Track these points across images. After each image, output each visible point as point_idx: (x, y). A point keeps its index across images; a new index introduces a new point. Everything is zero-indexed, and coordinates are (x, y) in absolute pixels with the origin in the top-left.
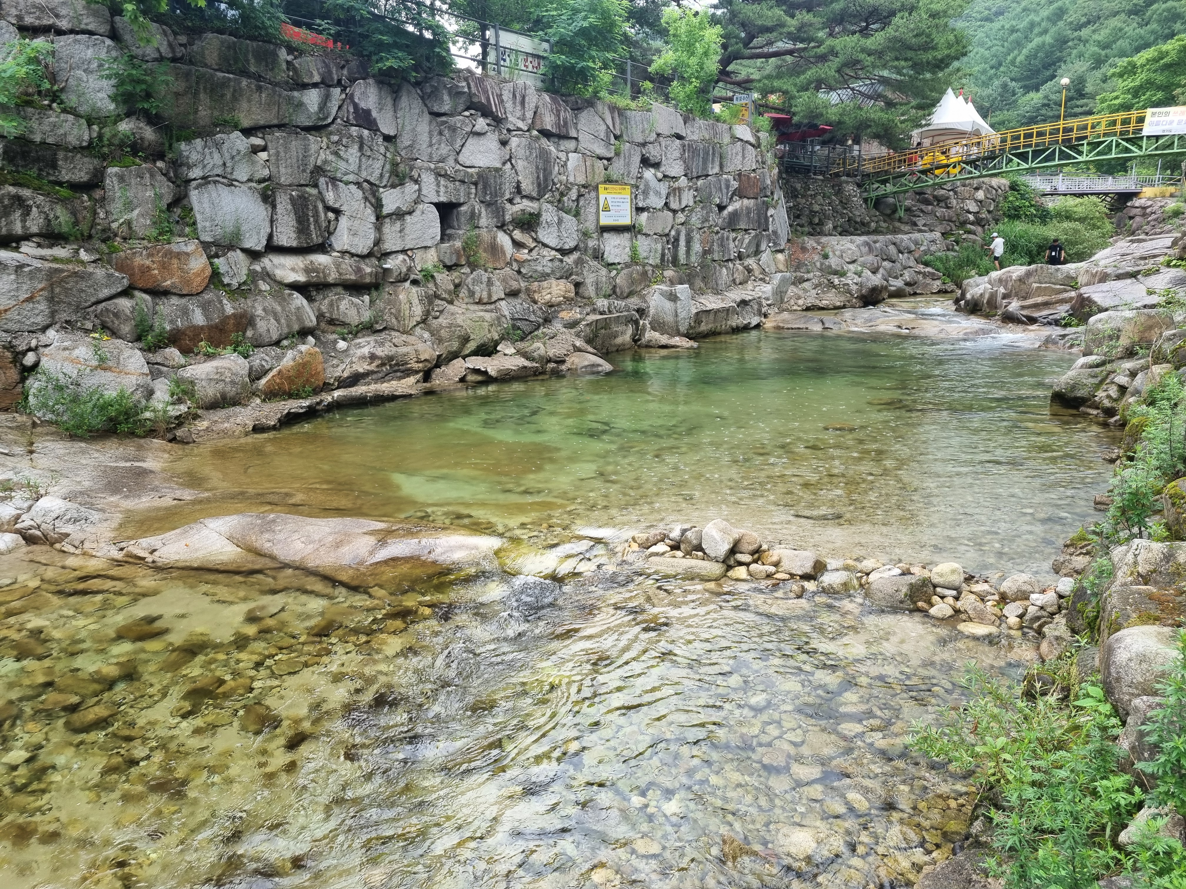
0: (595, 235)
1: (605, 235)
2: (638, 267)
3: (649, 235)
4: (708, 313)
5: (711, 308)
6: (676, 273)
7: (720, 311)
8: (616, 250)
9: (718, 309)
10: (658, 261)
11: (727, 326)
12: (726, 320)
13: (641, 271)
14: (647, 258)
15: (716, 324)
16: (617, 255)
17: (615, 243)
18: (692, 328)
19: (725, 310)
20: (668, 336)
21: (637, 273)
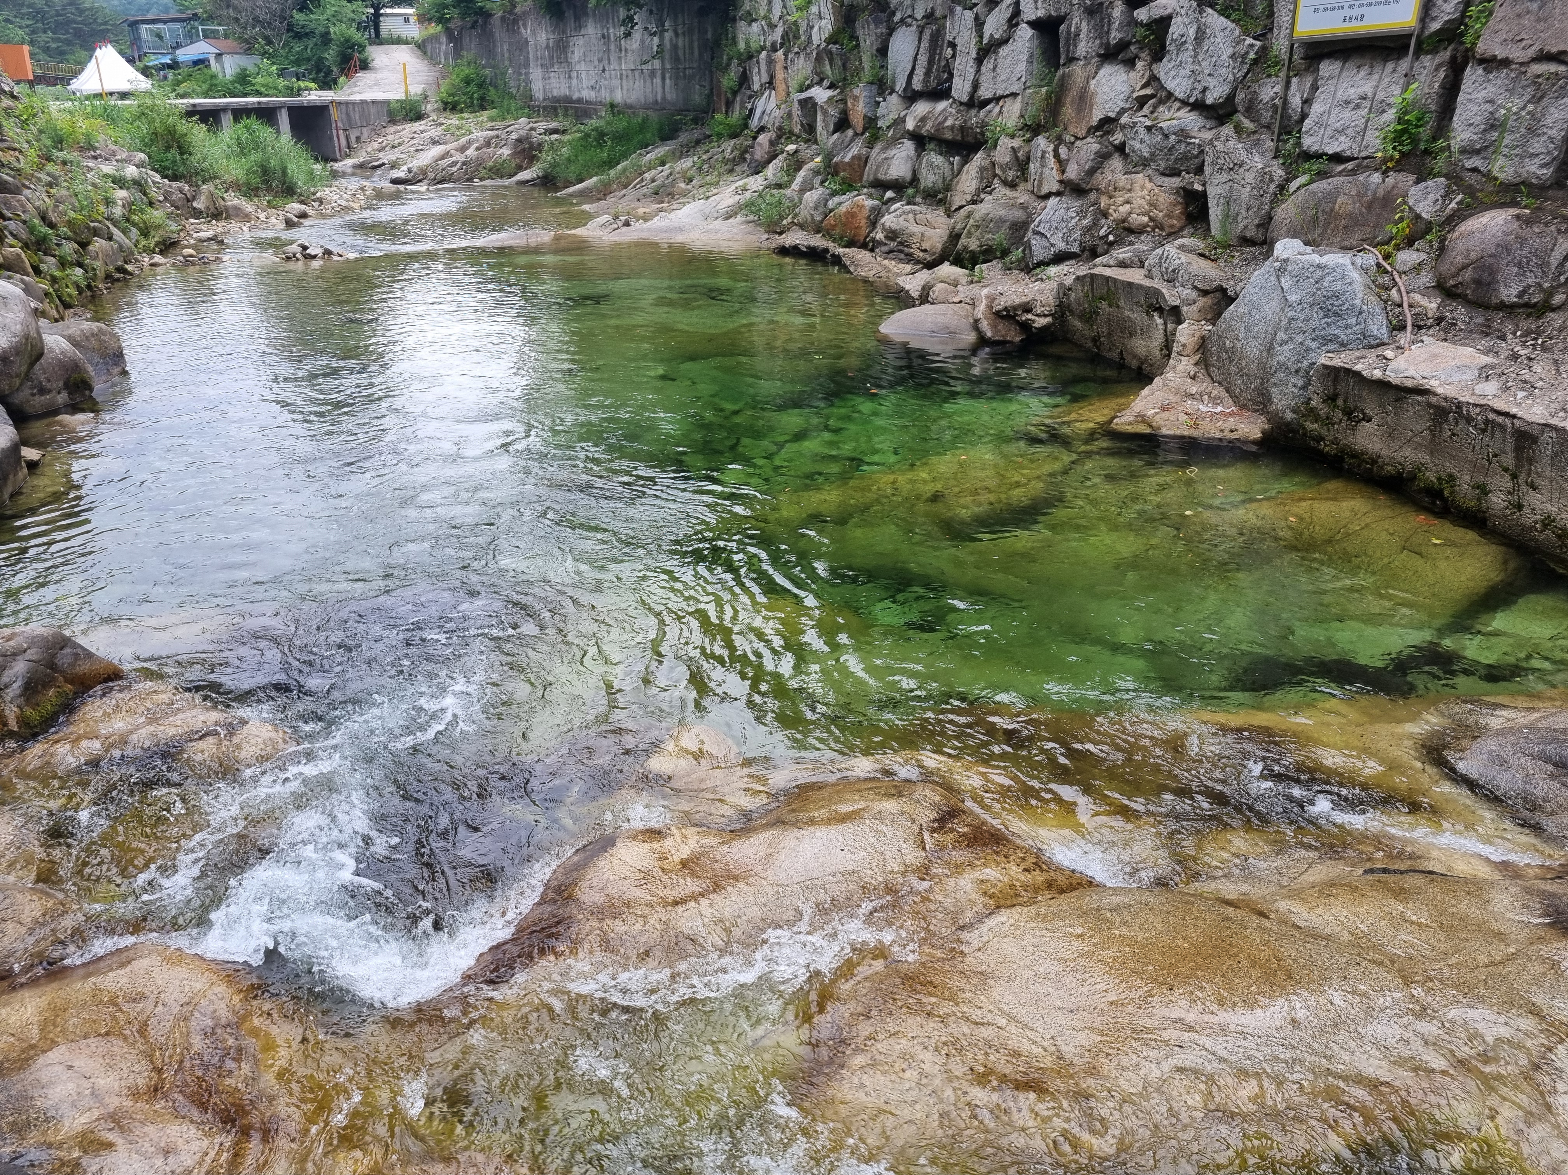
1: (1327, 68)
2: (1376, 177)
3: (1505, 63)
4: (1391, 395)
5: (1409, 383)
6: (1516, 225)
7: (1469, 420)
8: (1347, 114)
9: (1459, 405)
10: (1533, 169)
11: (1526, 510)
12: (1514, 477)
13: (1381, 193)
14: (1478, 152)
15: (1450, 467)
16: (1341, 131)
17: (1352, 91)
18: (1312, 413)
19: (1502, 427)
20: (1215, 393)
21: (1358, 194)
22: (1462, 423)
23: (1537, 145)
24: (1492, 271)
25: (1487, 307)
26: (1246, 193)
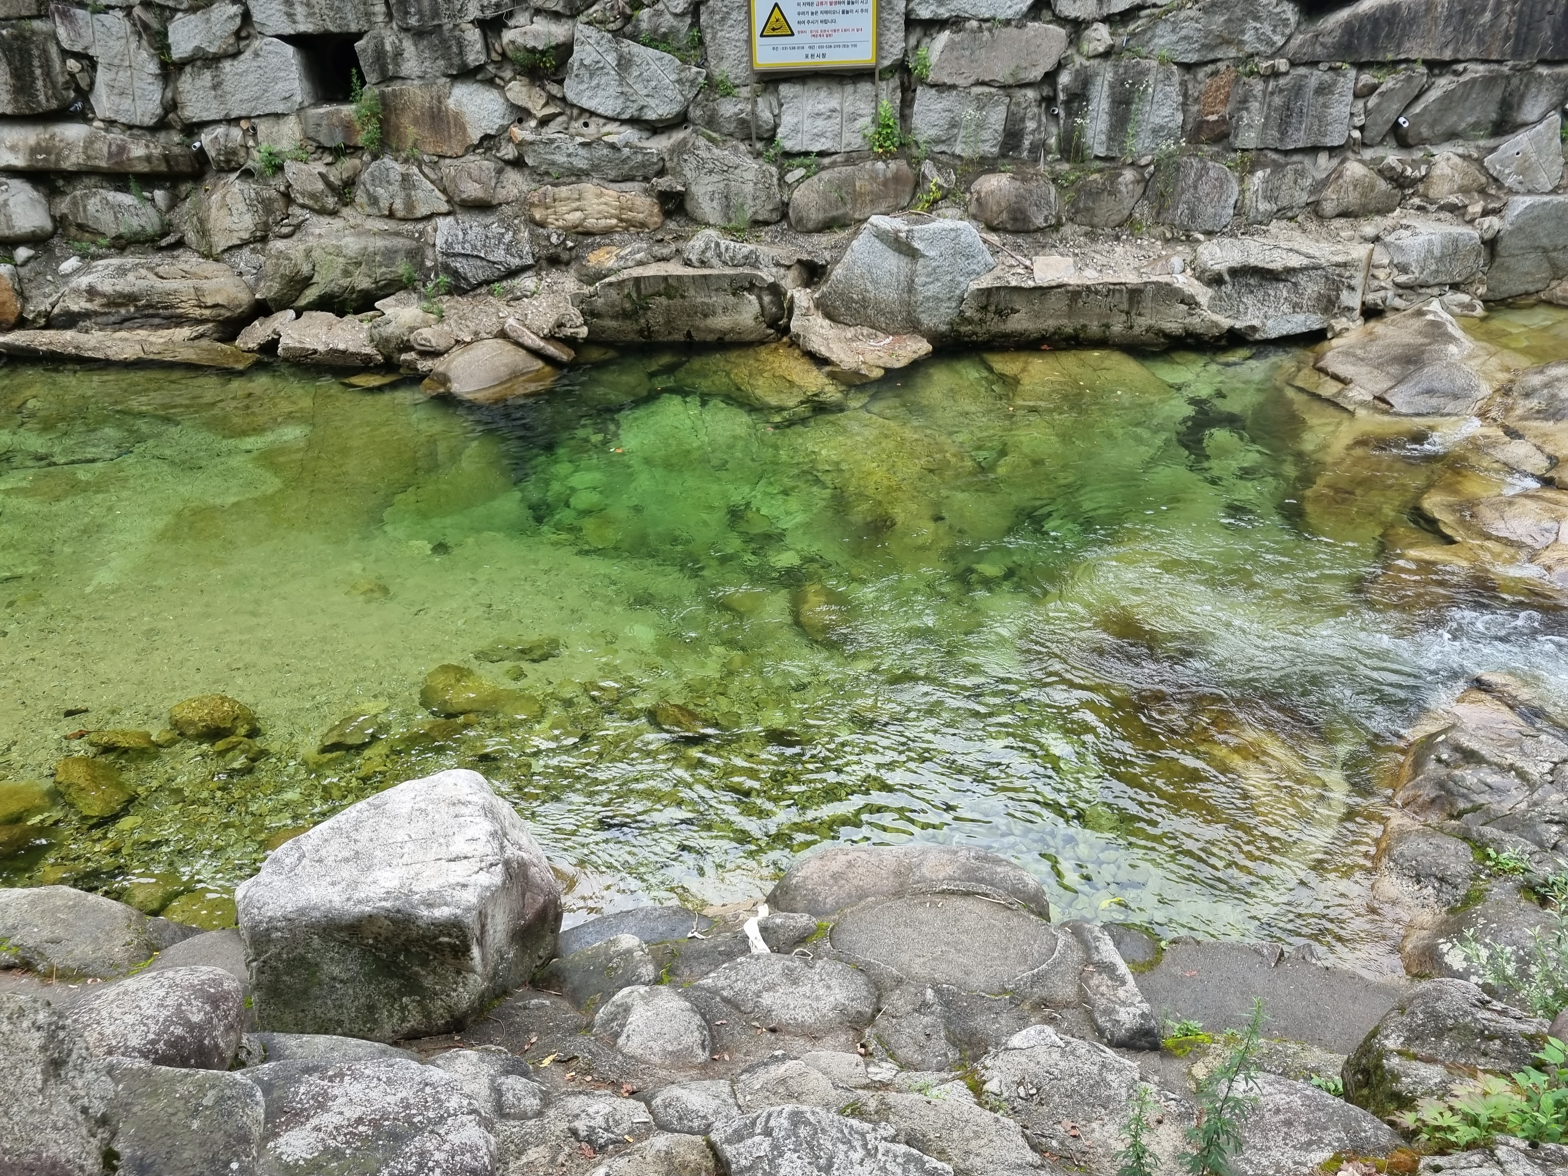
0: (744, 92)
1: (785, 90)
2: (880, 165)
3: (954, 87)
4: (1037, 294)
5: (1053, 284)
6: (1018, 183)
7: (1097, 292)
8: (820, 123)
9: (1088, 287)
10: (987, 148)
11: (1136, 327)
12: (1128, 313)
13: (889, 175)
14: (943, 142)
15: (1082, 321)
16: (822, 135)
17: (821, 107)
18: (969, 321)
19: (1121, 291)
20: (865, 332)
21: (871, 177)
22: (1092, 296)
23: (986, 135)
24: (1023, 212)
25: (1028, 232)
26: (749, 188)
